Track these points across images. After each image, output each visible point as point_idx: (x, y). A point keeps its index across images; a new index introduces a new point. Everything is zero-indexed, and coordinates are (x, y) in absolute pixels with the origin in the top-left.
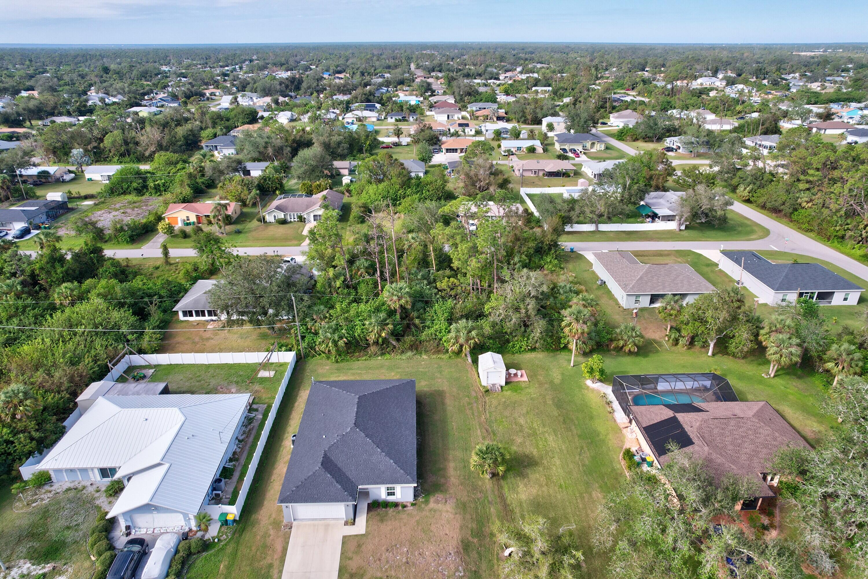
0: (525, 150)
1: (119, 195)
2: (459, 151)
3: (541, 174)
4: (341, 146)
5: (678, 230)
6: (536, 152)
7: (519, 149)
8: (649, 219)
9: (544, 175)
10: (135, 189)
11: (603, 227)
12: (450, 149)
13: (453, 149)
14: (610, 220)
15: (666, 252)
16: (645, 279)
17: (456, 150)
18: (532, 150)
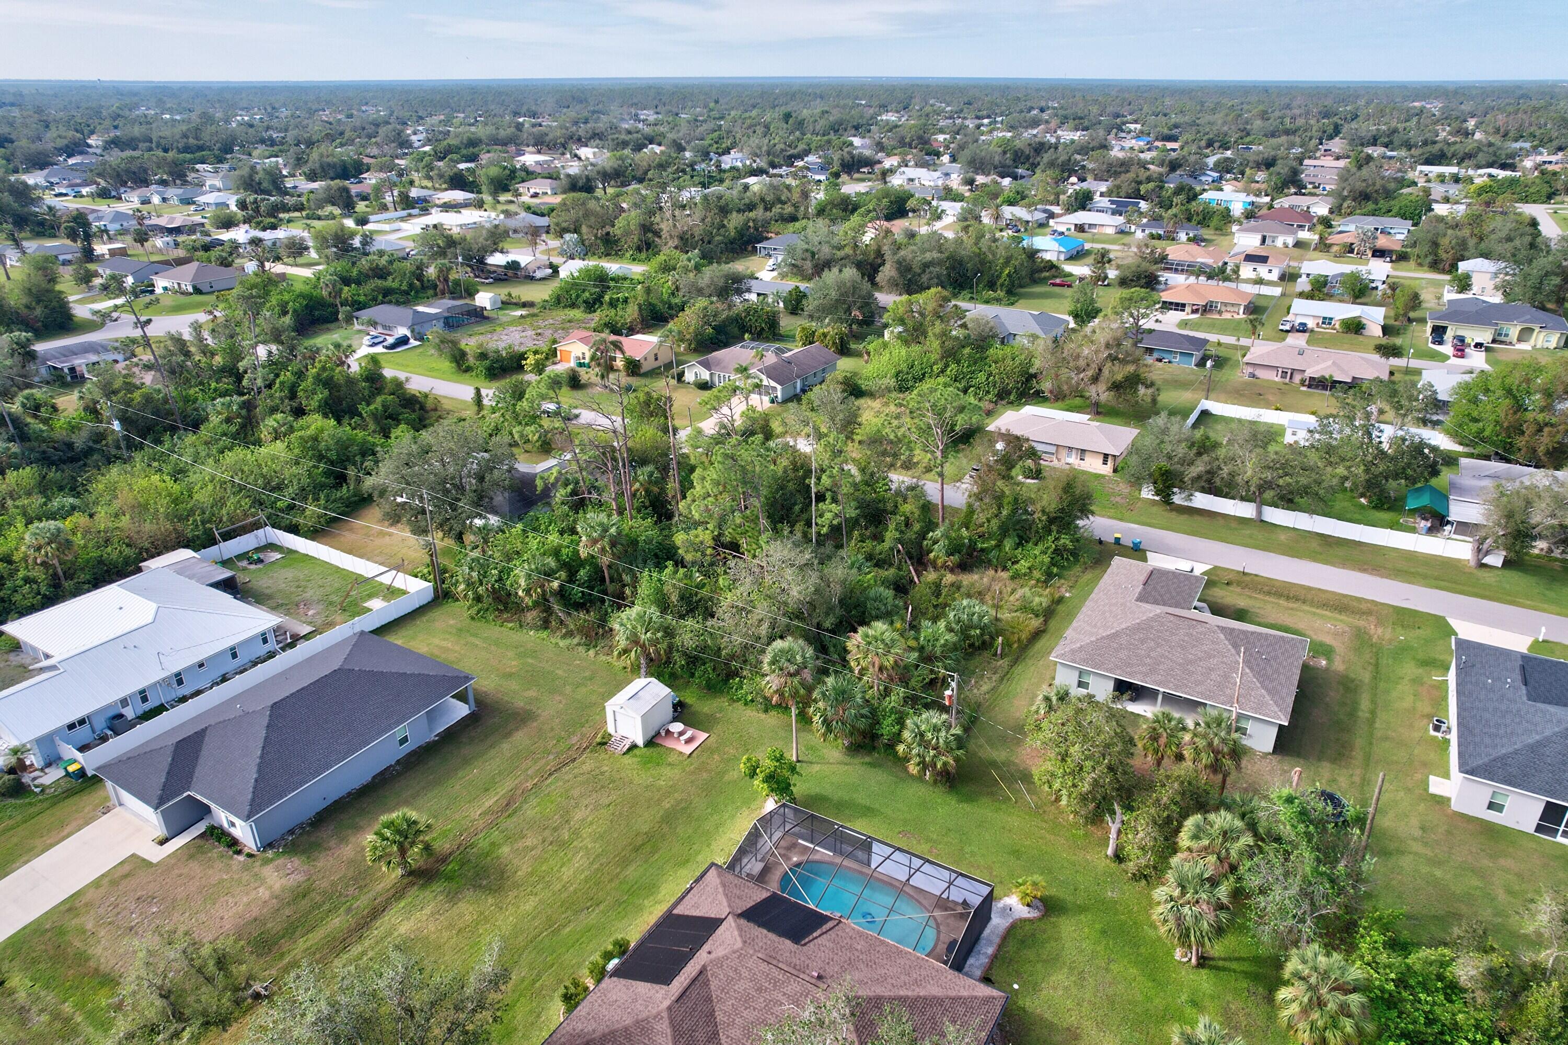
0: (1337, 326)
1: (565, 307)
2: (1188, 309)
3: (1297, 378)
4: (928, 271)
5: (1473, 563)
6: (1365, 332)
7: (1327, 321)
8: (1424, 524)
9: (1303, 382)
10: (585, 302)
11: (1277, 516)
12: (1171, 303)
13: (1177, 304)
14: (1288, 501)
15: (1363, 606)
16: (1124, 640)
17: (1184, 305)
18: (1355, 327)
